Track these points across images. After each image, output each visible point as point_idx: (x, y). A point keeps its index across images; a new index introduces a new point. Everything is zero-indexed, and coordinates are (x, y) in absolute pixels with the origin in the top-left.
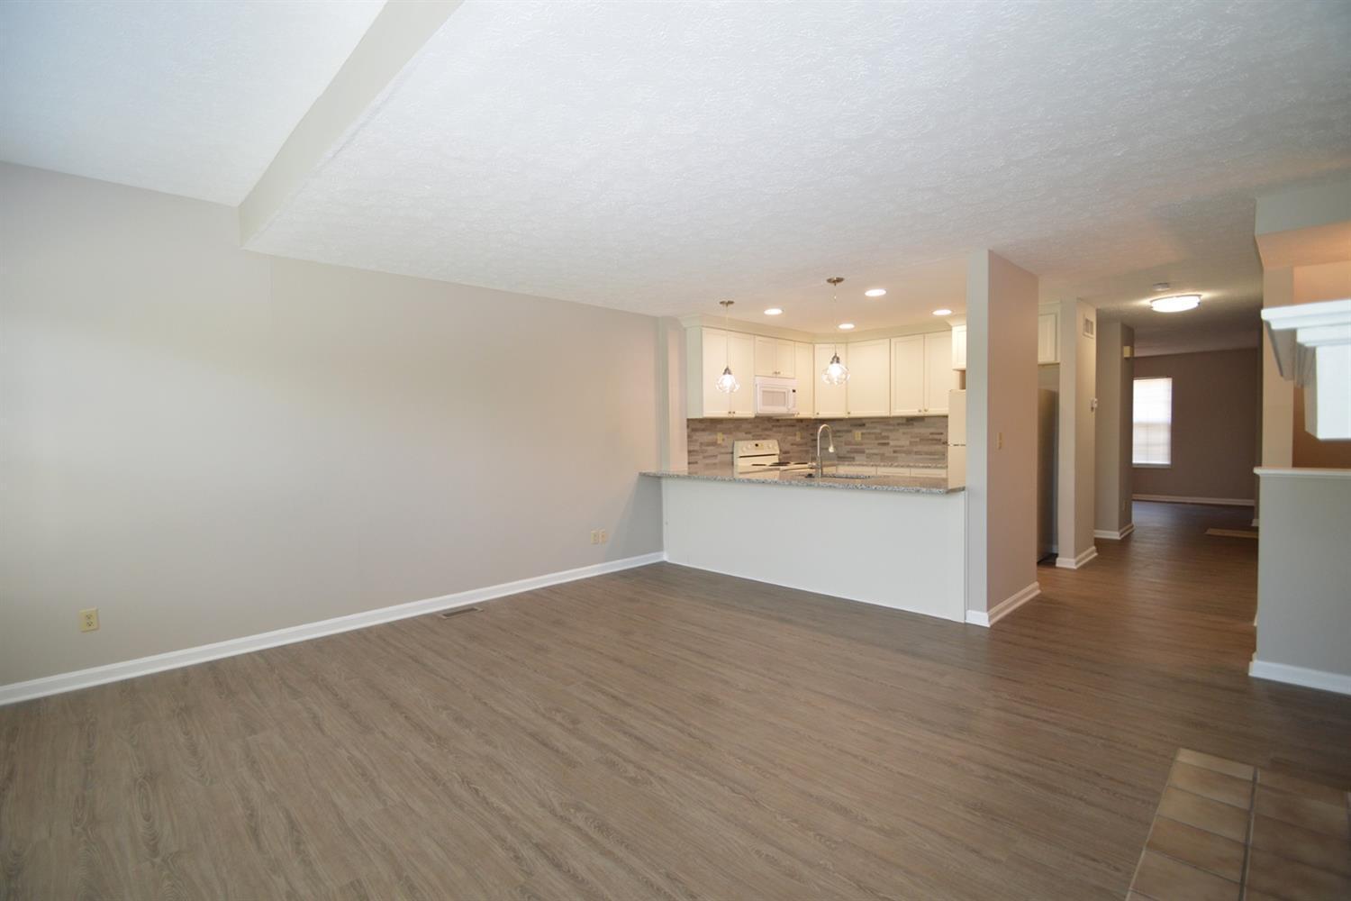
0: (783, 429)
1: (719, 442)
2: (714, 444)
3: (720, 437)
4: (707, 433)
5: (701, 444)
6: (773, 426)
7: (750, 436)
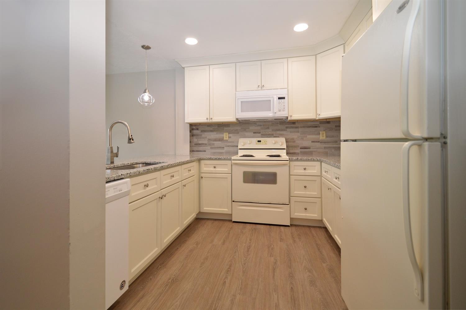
0: (300, 130)
1: (225, 139)
2: (221, 140)
3: (226, 136)
4: (215, 133)
5: (209, 140)
6: (287, 128)
7: (259, 135)
